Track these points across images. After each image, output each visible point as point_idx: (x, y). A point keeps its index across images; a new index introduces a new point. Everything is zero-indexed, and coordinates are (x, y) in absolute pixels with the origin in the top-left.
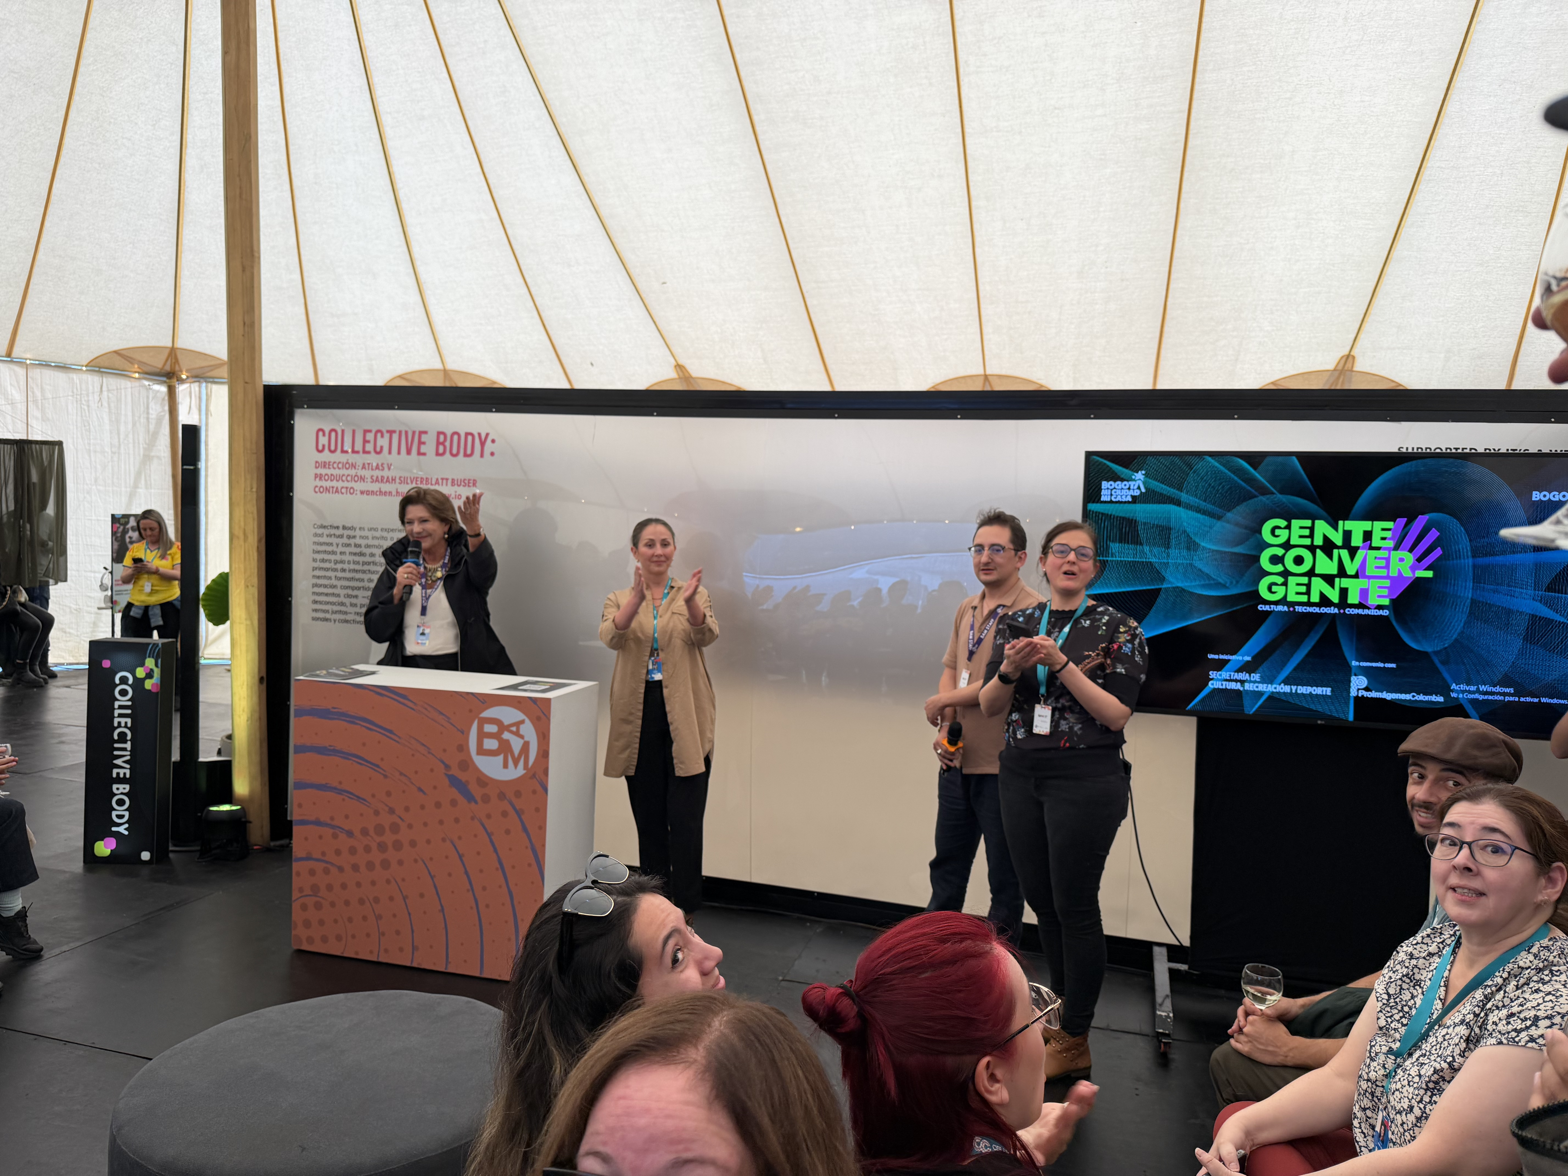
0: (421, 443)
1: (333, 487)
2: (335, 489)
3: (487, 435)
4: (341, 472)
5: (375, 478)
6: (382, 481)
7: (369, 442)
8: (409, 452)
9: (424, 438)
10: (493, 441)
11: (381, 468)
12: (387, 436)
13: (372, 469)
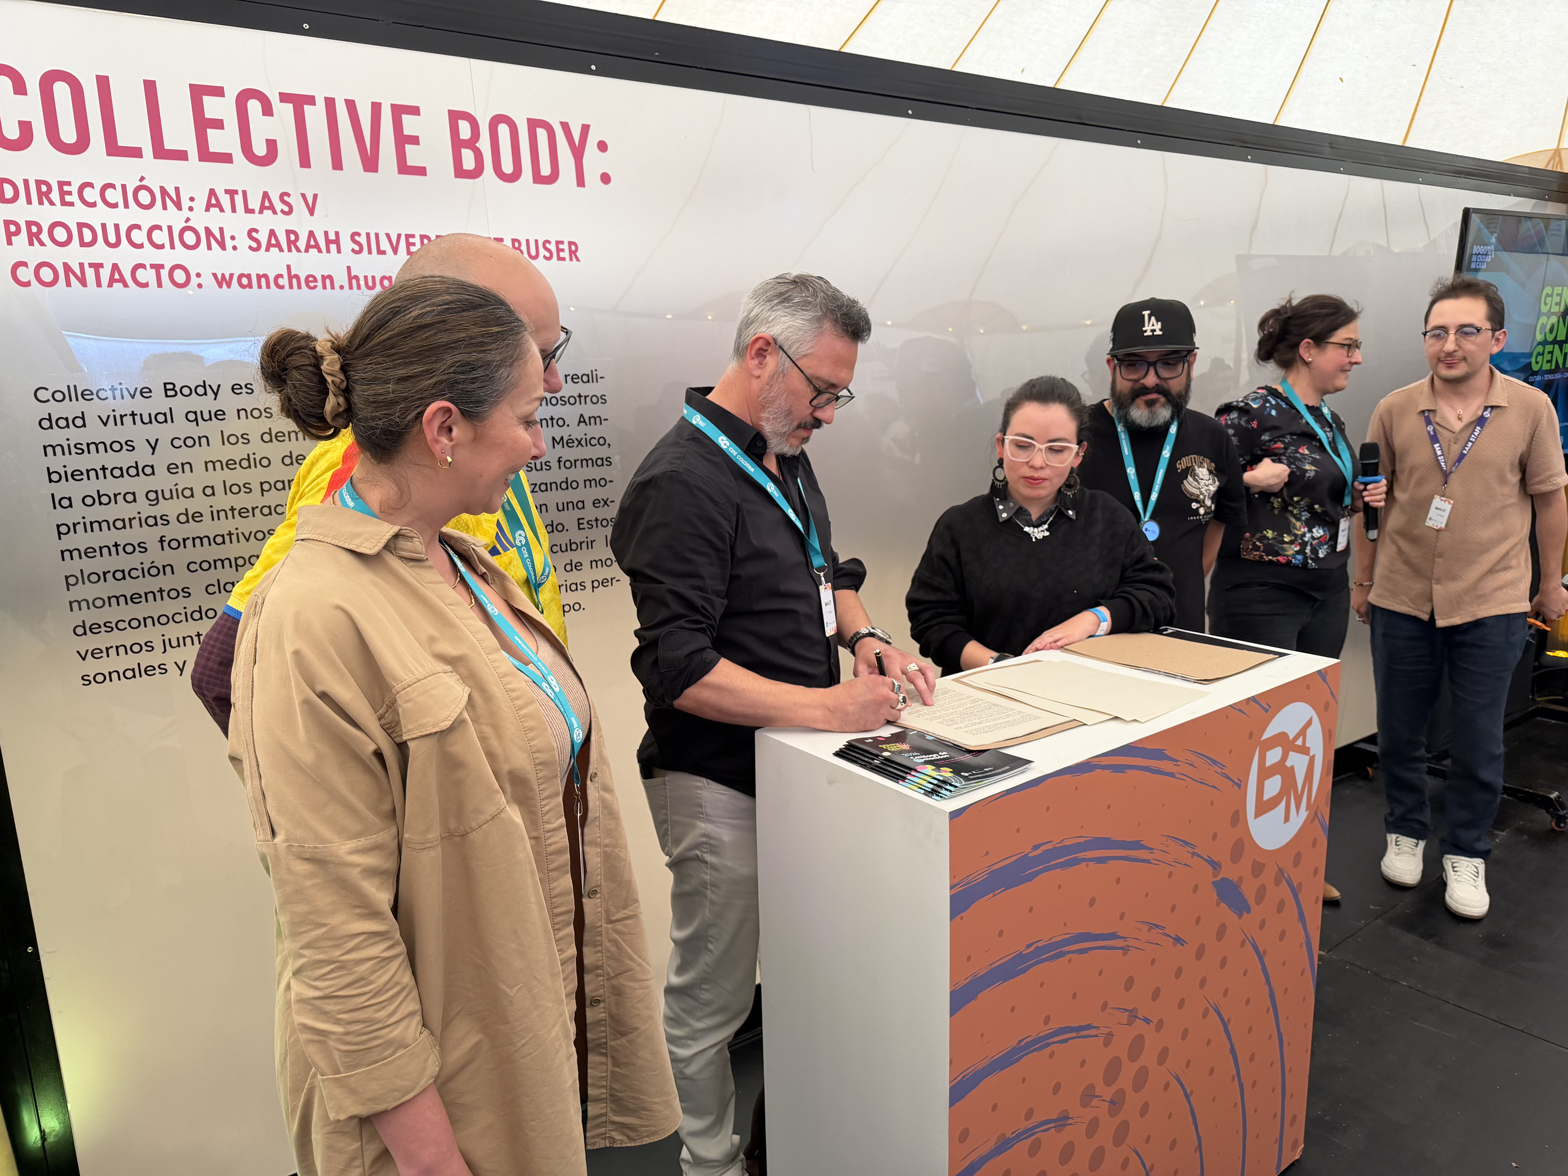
0: (403, 140)
1: (97, 267)
2: (105, 274)
3: (585, 129)
4: (124, 217)
5: (263, 237)
6: (292, 244)
7: (218, 124)
8: (370, 163)
9: (410, 125)
10: (603, 146)
11: (279, 206)
12: (284, 112)
13: (248, 211)
